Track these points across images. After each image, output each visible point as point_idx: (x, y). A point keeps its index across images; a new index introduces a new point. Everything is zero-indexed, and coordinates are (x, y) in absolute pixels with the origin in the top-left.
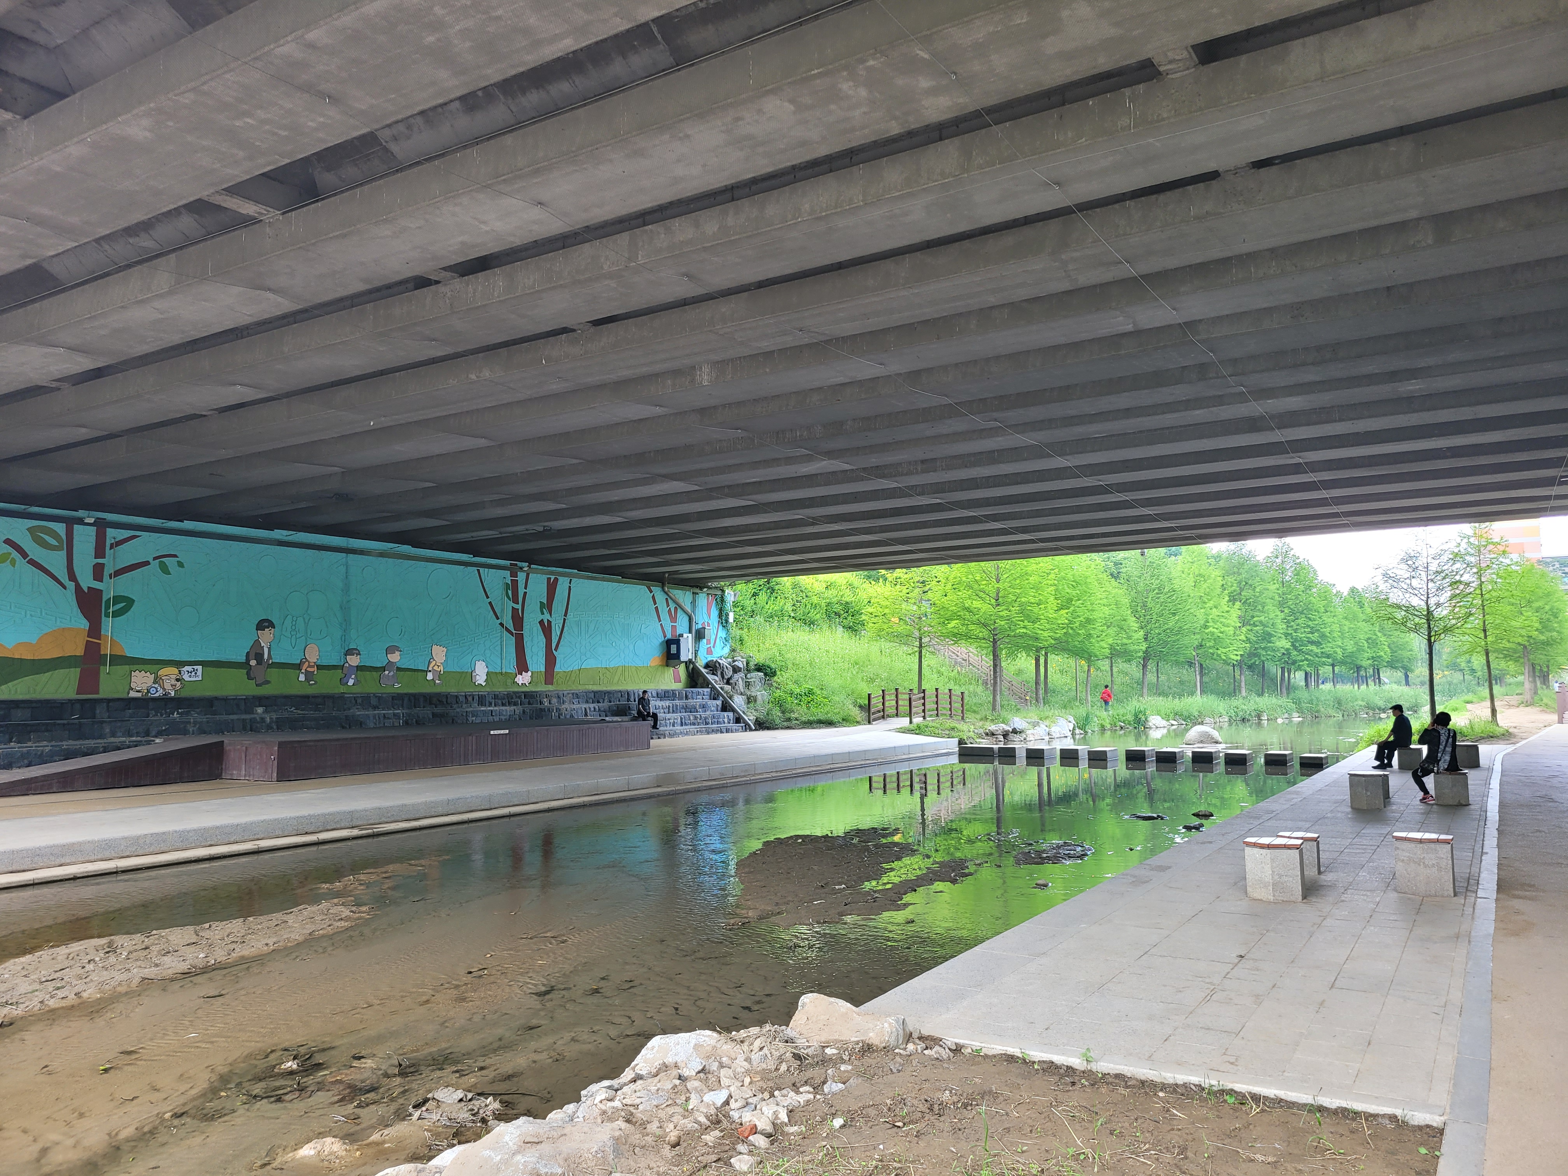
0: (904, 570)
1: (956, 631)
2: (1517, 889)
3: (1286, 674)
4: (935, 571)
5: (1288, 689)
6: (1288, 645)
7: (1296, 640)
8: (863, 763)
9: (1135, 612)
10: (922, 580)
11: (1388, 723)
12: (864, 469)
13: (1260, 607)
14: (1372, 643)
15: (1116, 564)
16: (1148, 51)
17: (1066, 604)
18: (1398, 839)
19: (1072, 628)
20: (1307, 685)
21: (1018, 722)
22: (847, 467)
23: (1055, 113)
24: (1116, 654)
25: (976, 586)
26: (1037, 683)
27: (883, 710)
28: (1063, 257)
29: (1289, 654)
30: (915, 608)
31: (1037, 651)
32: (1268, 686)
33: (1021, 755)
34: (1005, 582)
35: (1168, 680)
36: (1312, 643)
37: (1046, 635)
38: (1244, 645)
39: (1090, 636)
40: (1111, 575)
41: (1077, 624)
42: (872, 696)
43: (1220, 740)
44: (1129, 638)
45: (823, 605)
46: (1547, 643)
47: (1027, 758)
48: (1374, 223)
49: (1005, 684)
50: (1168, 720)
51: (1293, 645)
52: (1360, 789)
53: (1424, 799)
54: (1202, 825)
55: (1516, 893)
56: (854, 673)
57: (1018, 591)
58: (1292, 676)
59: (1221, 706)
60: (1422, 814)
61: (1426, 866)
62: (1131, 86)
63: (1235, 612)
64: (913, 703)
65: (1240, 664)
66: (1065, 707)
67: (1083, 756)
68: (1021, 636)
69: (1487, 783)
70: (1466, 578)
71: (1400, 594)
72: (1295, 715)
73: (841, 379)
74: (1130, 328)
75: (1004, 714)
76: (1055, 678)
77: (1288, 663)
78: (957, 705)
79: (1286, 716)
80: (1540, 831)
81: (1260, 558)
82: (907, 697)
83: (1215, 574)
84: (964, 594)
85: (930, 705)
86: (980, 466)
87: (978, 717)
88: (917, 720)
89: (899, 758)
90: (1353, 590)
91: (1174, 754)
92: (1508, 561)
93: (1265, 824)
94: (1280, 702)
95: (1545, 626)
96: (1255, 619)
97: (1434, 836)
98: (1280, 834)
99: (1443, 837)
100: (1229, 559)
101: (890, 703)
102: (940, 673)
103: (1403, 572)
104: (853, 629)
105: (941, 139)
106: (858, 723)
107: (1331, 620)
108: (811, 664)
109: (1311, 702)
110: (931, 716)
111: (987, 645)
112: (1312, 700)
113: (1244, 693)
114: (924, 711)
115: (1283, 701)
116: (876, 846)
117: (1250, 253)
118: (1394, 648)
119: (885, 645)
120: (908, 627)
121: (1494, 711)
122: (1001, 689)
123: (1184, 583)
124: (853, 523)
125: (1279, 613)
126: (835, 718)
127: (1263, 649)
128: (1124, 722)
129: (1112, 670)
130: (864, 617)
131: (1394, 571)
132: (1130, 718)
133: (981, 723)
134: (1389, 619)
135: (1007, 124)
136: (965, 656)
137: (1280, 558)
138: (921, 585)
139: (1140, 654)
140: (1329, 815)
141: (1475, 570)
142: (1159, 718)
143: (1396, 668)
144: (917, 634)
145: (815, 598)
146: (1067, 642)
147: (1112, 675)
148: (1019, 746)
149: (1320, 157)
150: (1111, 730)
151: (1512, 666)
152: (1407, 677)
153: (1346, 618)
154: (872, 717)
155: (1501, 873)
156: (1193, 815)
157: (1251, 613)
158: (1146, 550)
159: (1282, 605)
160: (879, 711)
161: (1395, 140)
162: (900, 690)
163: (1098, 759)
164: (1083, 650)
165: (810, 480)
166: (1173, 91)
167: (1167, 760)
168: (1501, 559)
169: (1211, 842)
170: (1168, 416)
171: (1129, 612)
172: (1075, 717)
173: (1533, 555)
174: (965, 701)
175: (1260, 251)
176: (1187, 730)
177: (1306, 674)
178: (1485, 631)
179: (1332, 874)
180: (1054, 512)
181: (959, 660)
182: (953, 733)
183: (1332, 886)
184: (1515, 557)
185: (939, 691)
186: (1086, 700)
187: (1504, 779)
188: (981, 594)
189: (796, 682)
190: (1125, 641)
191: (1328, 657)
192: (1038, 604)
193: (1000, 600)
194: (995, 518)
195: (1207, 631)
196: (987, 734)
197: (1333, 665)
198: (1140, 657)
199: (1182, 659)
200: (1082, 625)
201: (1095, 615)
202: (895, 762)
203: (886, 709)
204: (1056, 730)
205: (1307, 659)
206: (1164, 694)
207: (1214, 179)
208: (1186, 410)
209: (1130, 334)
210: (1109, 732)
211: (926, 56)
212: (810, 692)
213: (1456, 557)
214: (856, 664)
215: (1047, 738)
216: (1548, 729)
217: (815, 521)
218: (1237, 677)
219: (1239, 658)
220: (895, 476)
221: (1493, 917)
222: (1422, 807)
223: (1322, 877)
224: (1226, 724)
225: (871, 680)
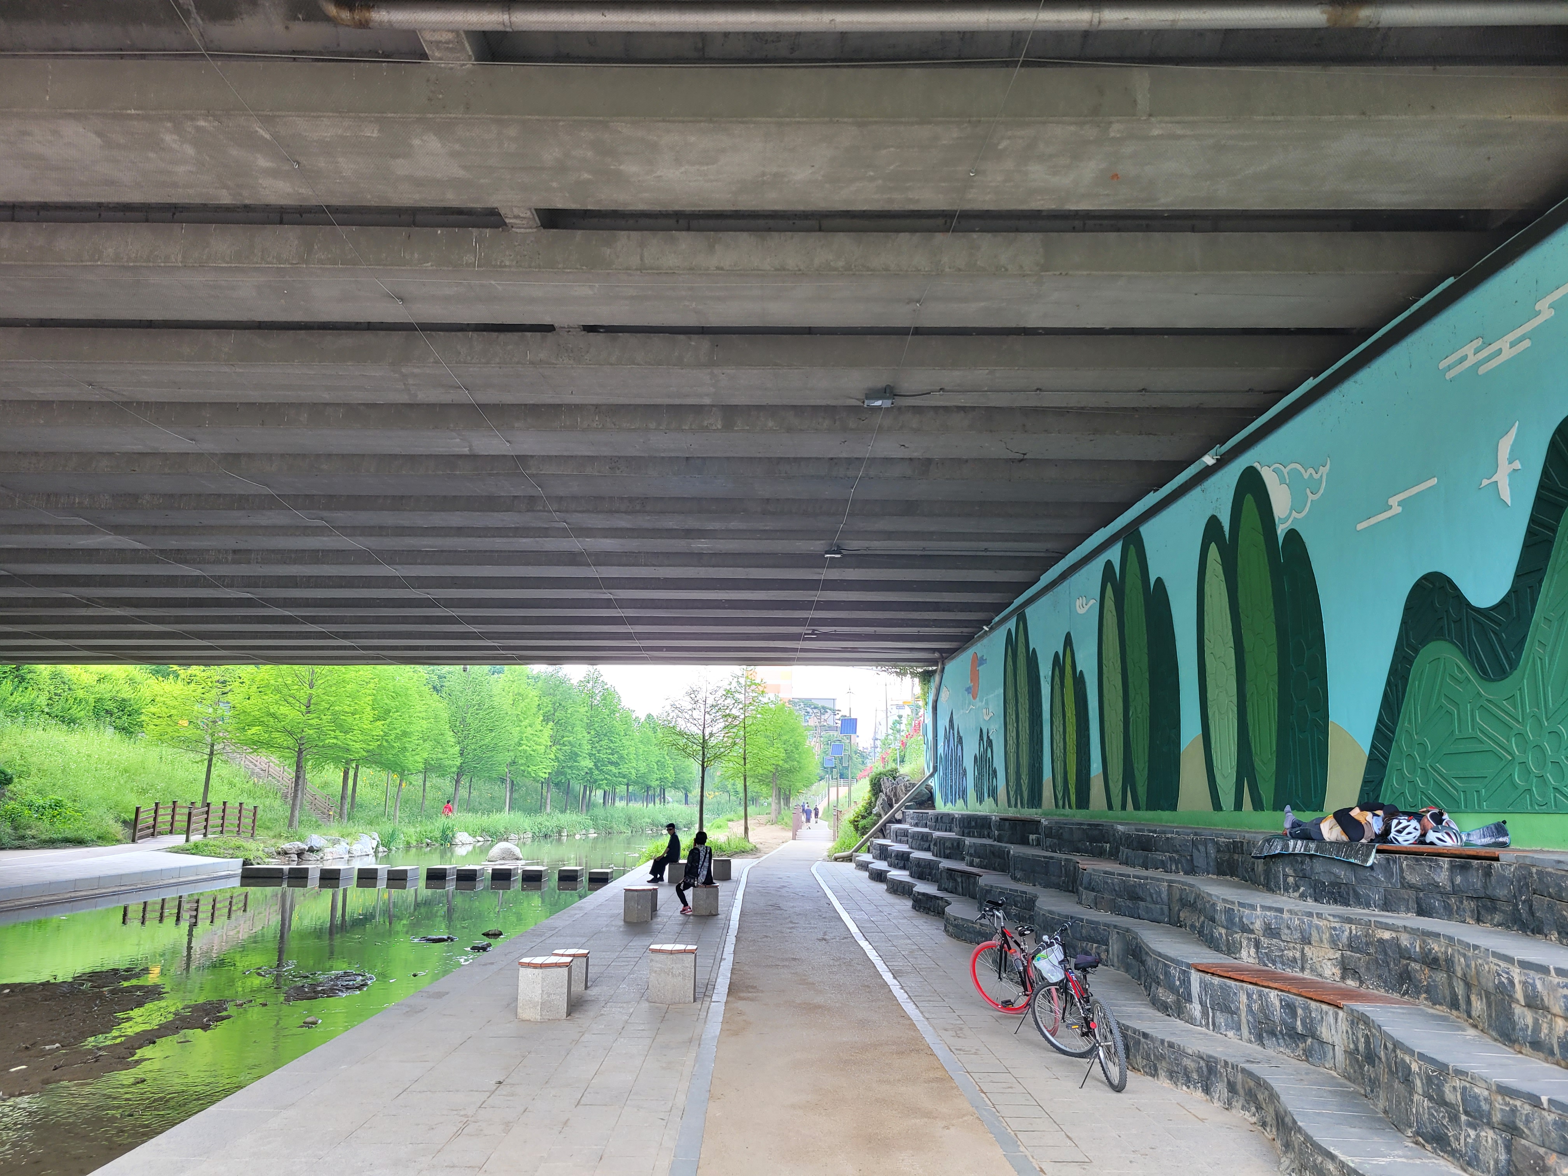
0: (202, 668)
1: (256, 738)
2: (743, 991)
3: (588, 792)
4: (239, 671)
5: (588, 806)
6: (591, 765)
7: (599, 761)
8: (116, 889)
9: (453, 727)
10: (222, 679)
11: (665, 841)
12: (161, 551)
13: (570, 728)
14: (661, 765)
15: (440, 677)
16: (494, 201)
17: (383, 715)
18: (654, 951)
19: (387, 741)
20: (604, 803)
21: (316, 839)
22: (139, 546)
23: (404, 231)
24: (428, 769)
25: (285, 691)
26: (343, 797)
27: (154, 826)
28: (403, 370)
29: (592, 773)
30: (211, 710)
31: (347, 763)
32: (572, 803)
33: (314, 876)
34: (318, 688)
35: (480, 796)
36: (612, 763)
37: (358, 747)
38: (553, 763)
39: (405, 749)
40: (434, 688)
41: (393, 737)
42: (142, 810)
43: (521, 856)
44: (445, 752)
45: (91, 701)
46: (790, 771)
47: (321, 878)
48: (677, 402)
49: (308, 798)
50: (474, 837)
51: (595, 765)
52: (633, 903)
53: (684, 910)
54: (489, 945)
55: (742, 995)
56: (122, 782)
57: (332, 699)
58: (593, 794)
59: (525, 822)
60: (681, 924)
61: (674, 975)
62: (479, 227)
63: (548, 731)
64: (193, 819)
65: (548, 781)
66: (371, 823)
67: (383, 876)
68: (331, 747)
69: (734, 894)
70: (735, 712)
71: (683, 723)
72: (592, 831)
73: (139, 448)
74: (466, 451)
75: (301, 830)
76: (364, 791)
77: (591, 783)
78: (247, 821)
79: (584, 832)
80: (767, 937)
81: (575, 682)
82: (186, 811)
83: (533, 694)
84: (270, 698)
85: (215, 820)
86: (301, 564)
87: (271, 834)
88: (196, 838)
89: (165, 882)
90: (649, 716)
91: (474, 872)
92: (765, 700)
93: (547, 942)
94: (579, 819)
95: (789, 757)
96: (565, 739)
97: (681, 947)
98: (556, 952)
99: (690, 947)
100: (546, 681)
101: (164, 817)
102: (232, 785)
103: (687, 704)
104: (126, 731)
105: (281, 222)
106: (119, 841)
107: (629, 743)
108: (63, 771)
109: (606, 819)
110: (214, 833)
111: (291, 755)
112: (607, 817)
113: (548, 810)
114: (206, 827)
115: (582, 818)
116: (113, 992)
117: (578, 405)
118: (678, 771)
119: (167, 751)
120: (199, 732)
121: (746, 829)
122: (302, 803)
123: (503, 701)
124: (143, 609)
125: (586, 734)
126: (87, 836)
127: (570, 768)
128: (431, 839)
129: (424, 785)
130: (143, 717)
131: (680, 702)
132: (438, 834)
133: (273, 841)
134: (674, 745)
135: (354, 228)
136: (264, 766)
137: (591, 683)
138: (219, 685)
139: (454, 769)
140: (604, 929)
141: (741, 706)
142: (466, 834)
143: (678, 788)
144: (209, 740)
145: (81, 692)
146: (380, 755)
147: (424, 790)
148: (313, 866)
149: (639, 335)
150: (416, 847)
151: (764, 790)
152: (686, 796)
153: (641, 742)
154: (138, 834)
155: (734, 977)
156: (483, 934)
157: (562, 733)
158: (468, 667)
159: (589, 726)
160: (148, 828)
161: (696, 336)
162: (178, 804)
163: (397, 879)
164: (397, 764)
165: (90, 555)
166: (516, 244)
167: (467, 878)
168: (760, 698)
169: (492, 963)
170: (498, 540)
171: (447, 727)
172: (380, 834)
173: (786, 695)
174: (258, 816)
175: (586, 405)
176: (491, 846)
177: (605, 792)
178: (745, 759)
179: (597, 988)
180: (378, 620)
181: (257, 770)
182: (237, 853)
183: (595, 1001)
184: (772, 696)
185: (228, 805)
186: (394, 816)
187: (747, 890)
188: (291, 699)
189: (40, 792)
190: (440, 755)
191: (624, 777)
192: (353, 714)
193: (312, 707)
194: (313, 620)
195: (520, 748)
196: (279, 853)
197: (628, 785)
198: (454, 773)
199: (494, 776)
200: (398, 738)
201: (412, 728)
202: (160, 887)
203: (158, 825)
204: (357, 848)
205: (606, 779)
206: (474, 810)
207: (550, 331)
208: (515, 536)
209: (466, 456)
210: (414, 850)
211: (267, 136)
212: (58, 804)
213: (728, 693)
214: (126, 771)
215: (346, 856)
216: (784, 845)
217: (90, 602)
218: (545, 793)
219: (547, 776)
220: (199, 563)
221: (721, 1019)
222: (682, 918)
223: (588, 992)
224: (530, 840)
225: (144, 791)
